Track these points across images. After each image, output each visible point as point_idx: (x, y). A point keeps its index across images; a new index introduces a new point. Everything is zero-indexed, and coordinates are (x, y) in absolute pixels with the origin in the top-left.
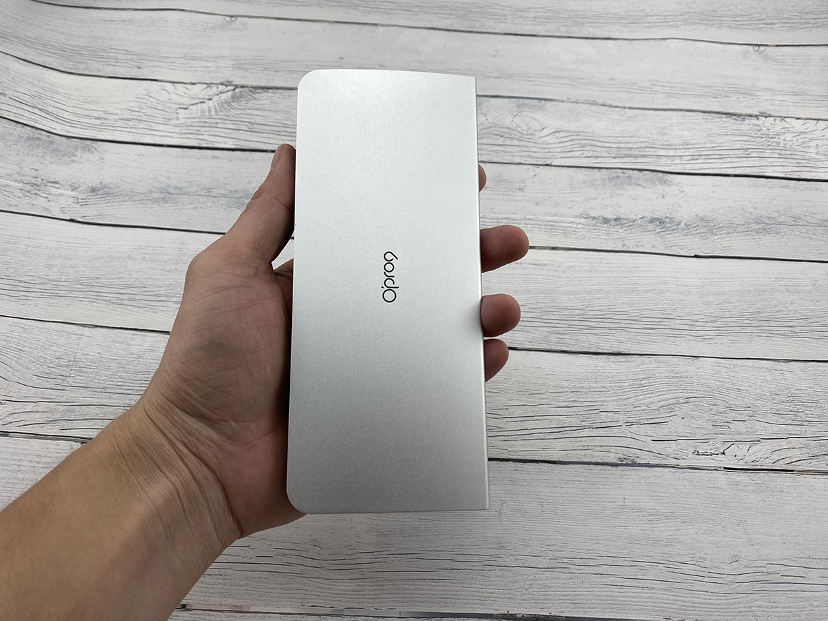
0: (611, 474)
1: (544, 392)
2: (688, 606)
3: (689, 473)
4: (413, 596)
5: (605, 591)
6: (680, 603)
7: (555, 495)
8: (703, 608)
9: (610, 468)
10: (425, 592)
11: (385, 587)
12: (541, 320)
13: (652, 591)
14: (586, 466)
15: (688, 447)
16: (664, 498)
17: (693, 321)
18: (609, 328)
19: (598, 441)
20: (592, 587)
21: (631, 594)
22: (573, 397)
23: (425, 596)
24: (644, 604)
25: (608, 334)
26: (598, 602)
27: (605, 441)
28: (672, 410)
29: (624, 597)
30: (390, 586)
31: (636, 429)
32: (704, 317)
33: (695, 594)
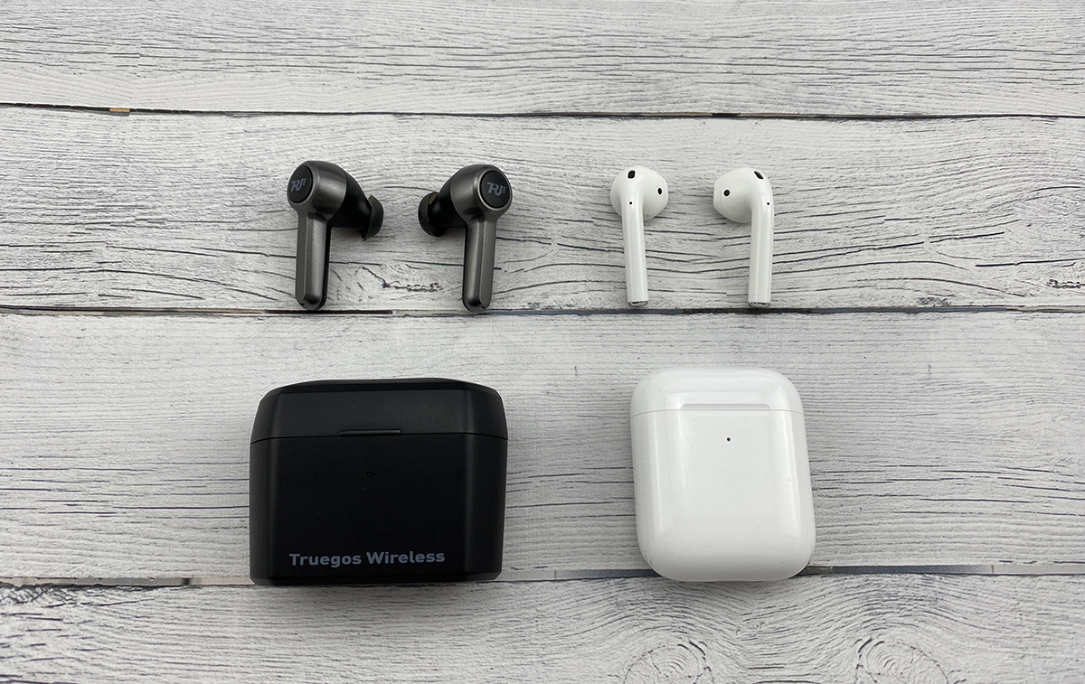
0: (907, 327)
1: (788, 190)
2: (1041, 540)
3: (1041, 319)
4: (576, 544)
5: (899, 523)
6: (1027, 534)
7: (811, 366)
8: (1066, 540)
9: (904, 316)
10: (595, 537)
11: (527, 533)
12: (779, 62)
13: (978, 519)
14: (863, 315)
15: (1039, 274)
16: (999, 363)
17: (1045, 53)
18: (899, 72)
19: (883, 272)
20: (876, 518)
21: (944, 525)
22: (838, 196)
23: (593, 544)
24: (967, 539)
25: (897, 83)
26: (887, 540)
27: (896, 271)
28: (1010, 212)
29: (931, 530)
30: (535, 530)
31: (949, 247)
32: (1064, 46)
33: (1052, 519)
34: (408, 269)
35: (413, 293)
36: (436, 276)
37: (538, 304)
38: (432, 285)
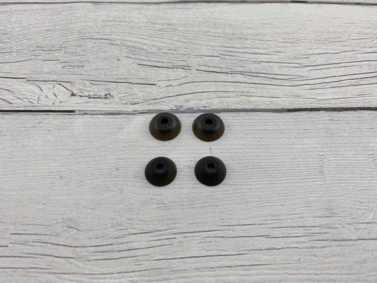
34: (90, 85)
35: (92, 100)
36: (110, 89)
37: (182, 106)
38: (106, 95)
